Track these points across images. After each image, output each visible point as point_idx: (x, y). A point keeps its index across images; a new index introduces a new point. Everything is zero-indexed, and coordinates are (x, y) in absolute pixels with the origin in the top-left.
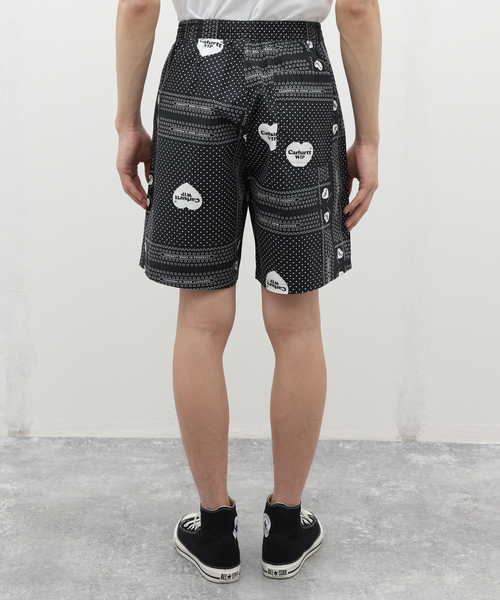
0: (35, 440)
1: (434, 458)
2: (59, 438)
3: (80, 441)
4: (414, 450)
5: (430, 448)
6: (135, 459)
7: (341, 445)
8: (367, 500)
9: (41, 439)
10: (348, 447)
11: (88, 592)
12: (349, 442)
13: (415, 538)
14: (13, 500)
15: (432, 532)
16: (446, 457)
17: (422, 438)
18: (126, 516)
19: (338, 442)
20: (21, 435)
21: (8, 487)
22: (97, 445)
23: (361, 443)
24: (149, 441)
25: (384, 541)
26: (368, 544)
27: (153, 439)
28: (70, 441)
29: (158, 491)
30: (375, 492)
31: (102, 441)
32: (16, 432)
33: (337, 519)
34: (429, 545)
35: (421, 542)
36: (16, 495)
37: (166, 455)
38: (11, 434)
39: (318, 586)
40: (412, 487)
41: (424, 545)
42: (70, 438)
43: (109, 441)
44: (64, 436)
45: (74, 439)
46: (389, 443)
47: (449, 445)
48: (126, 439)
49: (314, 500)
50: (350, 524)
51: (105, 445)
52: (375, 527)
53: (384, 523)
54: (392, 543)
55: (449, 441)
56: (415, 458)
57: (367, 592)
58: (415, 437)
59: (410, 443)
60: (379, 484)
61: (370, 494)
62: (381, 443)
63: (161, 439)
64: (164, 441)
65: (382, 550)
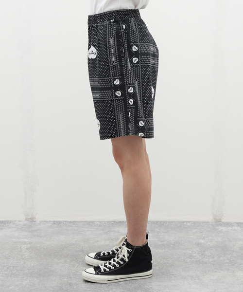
0: (38, 222)
1: (230, 228)
2: (50, 221)
3: (60, 222)
4: (221, 225)
5: (228, 224)
6: (86, 229)
7: (185, 223)
8: (198, 244)
9: (41, 222)
10: (188, 224)
11: (66, 279)
12: (189, 222)
13: (222, 259)
14: (29, 245)
15: (230, 256)
16: (236, 228)
17: (224, 220)
18: (83, 251)
19: (184, 222)
20: (32, 220)
21: (26, 240)
22: (68, 224)
23: (195, 223)
24: (93, 222)
25: (207, 260)
26: (199, 261)
27: (95, 221)
28: (55, 222)
29: (97, 241)
30: (202, 241)
31: (70, 222)
32: (29, 219)
33: (184, 251)
34: (228, 261)
35: (224, 260)
36: (30, 243)
37: (101, 228)
38: (26, 219)
39: (175, 277)
40: (220, 239)
41: (225, 261)
42: (55, 221)
43: (74, 222)
44: (52, 220)
45: (57, 221)
46: (208, 222)
47: (237, 223)
48: (82, 221)
49: (172, 244)
50: (190, 253)
51: (72, 224)
52: (202, 254)
53: (206, 253)
54: (210, 260)
55: (237, 221)
56: (220, 228)
57: (199, 279)
58: (221, 219)
59: (218, 222)
60: (204, 238)
61: (199, 242)
62: (204, 222)
63: (98, 221)
64: (100, 222)
65: (206, 263)
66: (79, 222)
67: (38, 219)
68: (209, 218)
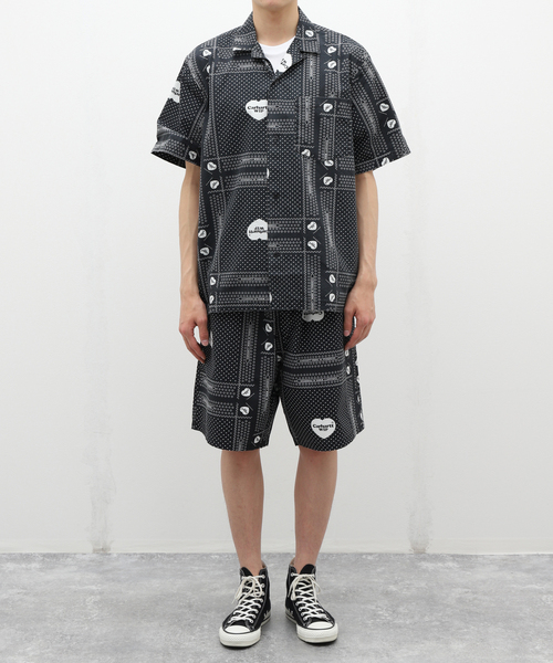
66: (183, 555)
67: (115, 550)
68: (405, 547)
